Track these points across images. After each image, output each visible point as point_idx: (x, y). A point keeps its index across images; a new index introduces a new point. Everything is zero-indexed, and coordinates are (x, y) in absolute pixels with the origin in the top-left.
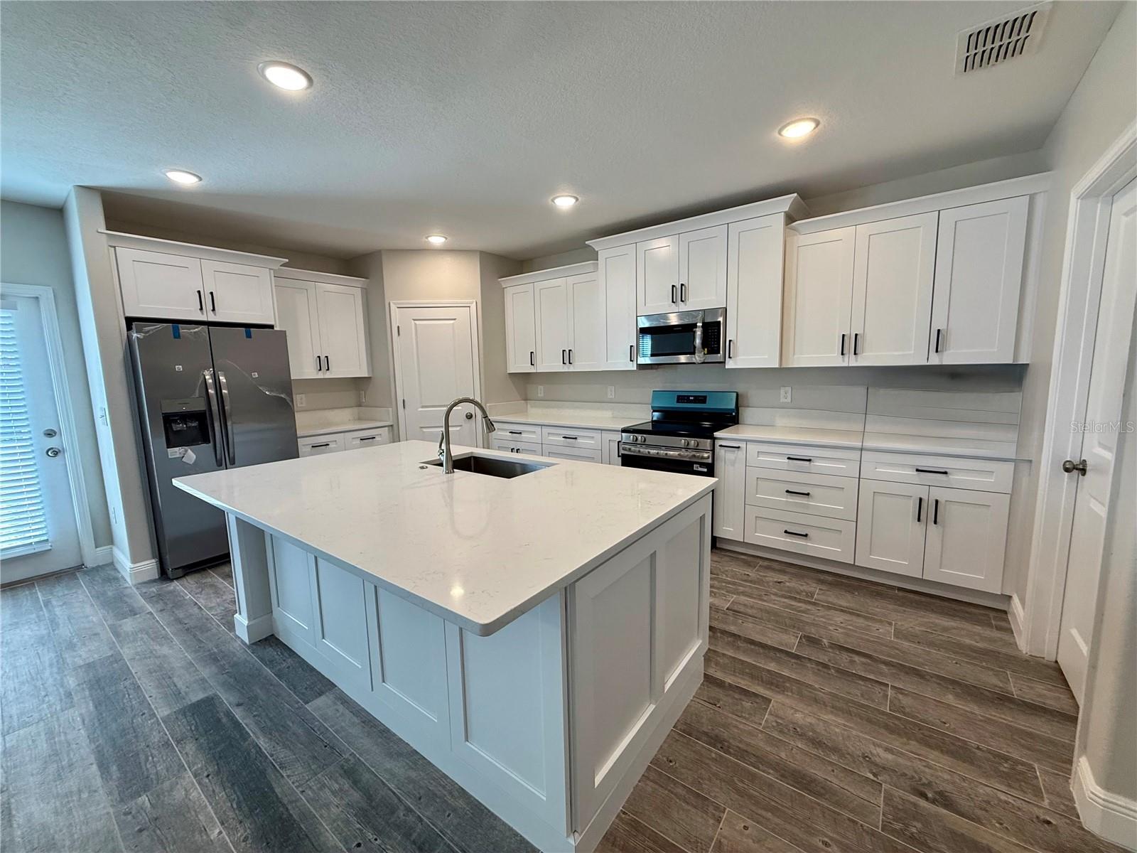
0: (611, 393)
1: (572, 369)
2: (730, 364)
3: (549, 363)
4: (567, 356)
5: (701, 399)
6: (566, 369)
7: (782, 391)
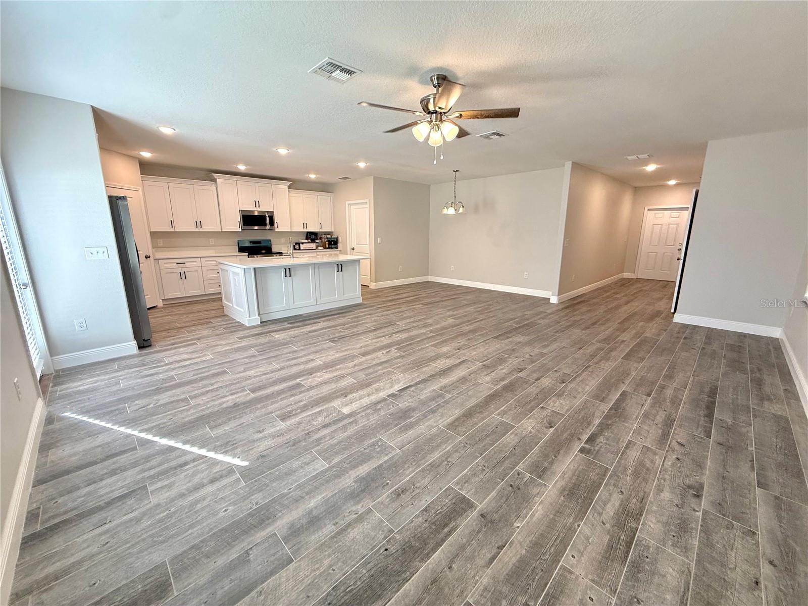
0: (212, 241)
1: (201, 230)
2: (277, 230)
3: (183, 226)
4: (199, 224)
5: (259, 242)
6: (197, 230)
7: (282, 239)
